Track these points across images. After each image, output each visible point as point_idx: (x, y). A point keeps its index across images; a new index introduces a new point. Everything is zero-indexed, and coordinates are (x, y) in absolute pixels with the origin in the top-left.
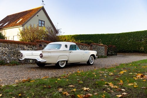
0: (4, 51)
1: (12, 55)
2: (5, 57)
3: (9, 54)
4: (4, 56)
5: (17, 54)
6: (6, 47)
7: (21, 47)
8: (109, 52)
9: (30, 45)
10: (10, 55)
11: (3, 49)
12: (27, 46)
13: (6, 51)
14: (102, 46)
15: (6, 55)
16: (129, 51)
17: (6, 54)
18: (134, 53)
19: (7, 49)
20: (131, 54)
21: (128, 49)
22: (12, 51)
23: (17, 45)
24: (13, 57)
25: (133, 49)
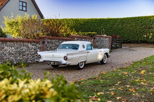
0: (11, 51)
1: (18, 54)
2: (12, 58)
3: (15, 54)
4: (11, 56)
5: (22, 54)
6: (13, 47)
7: (26, 45)
8: (113, 45)
9: (34, 42)
10: (16, 56)
11: (9, 49)
12: (31, 44)
13: (12, 51)
14: (106, 37)
15: (13, 56)
16: (136, 42)
17: (13, 54)
18: (142, 44)
19: (13, 48)
20: (137, 45)
21: (135, 38)
22: (18, 50)
23: (22, 43)
24: (19, 58)
25: (140, 39)
